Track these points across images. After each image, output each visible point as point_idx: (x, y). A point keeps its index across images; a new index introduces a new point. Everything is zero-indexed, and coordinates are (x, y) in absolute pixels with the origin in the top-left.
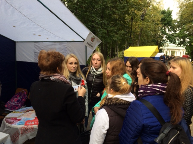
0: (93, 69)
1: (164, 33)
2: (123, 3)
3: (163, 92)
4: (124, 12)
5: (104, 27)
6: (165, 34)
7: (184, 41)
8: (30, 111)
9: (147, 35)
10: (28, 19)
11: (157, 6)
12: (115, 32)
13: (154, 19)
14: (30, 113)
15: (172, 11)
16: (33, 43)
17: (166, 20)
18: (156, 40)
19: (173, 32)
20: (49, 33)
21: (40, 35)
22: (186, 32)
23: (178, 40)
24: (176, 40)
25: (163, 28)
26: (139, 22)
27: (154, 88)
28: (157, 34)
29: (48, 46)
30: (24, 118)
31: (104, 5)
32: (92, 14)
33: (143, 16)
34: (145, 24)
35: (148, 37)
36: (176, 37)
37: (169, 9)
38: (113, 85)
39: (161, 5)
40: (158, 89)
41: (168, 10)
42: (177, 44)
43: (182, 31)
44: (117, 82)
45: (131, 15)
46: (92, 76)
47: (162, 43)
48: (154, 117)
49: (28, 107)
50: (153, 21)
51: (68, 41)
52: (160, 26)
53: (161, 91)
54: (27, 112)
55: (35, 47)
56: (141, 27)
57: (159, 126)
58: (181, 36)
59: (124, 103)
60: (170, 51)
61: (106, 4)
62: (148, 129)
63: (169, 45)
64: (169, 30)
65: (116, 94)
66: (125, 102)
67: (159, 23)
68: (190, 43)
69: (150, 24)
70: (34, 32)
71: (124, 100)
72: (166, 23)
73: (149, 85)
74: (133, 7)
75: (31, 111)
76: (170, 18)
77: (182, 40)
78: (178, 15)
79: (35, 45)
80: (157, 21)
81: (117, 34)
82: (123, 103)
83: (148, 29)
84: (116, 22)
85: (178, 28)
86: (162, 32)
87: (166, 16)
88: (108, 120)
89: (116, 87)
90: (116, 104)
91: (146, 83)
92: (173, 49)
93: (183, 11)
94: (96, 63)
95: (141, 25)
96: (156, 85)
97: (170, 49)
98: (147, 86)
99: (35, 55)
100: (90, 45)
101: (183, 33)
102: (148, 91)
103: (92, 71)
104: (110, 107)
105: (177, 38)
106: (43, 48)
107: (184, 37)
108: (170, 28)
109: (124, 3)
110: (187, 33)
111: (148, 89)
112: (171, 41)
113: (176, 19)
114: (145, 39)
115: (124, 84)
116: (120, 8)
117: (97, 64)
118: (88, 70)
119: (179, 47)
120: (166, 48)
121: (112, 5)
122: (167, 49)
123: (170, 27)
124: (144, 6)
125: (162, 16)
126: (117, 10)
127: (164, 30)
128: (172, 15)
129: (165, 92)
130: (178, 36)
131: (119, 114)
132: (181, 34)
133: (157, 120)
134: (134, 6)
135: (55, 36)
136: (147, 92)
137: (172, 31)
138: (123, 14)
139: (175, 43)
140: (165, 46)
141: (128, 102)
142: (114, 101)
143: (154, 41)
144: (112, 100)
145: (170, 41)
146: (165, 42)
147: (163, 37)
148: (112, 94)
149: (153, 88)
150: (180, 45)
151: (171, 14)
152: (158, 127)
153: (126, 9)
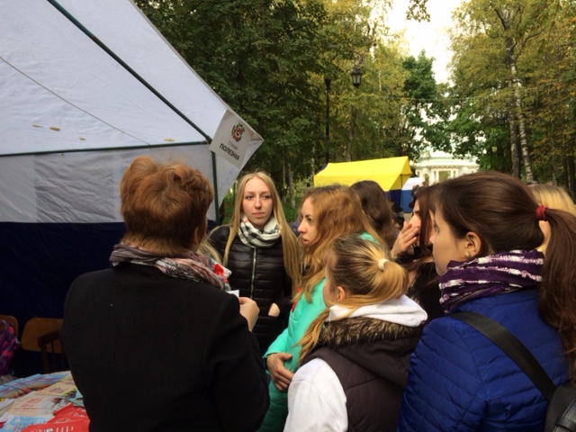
0: (247, 228)
1: (416, 121)
2: (298, 38)
3: (533, 277)
4: (303, 62)
5: (248, 108)
6: (420, 124)
7: (472, 141)
8: (33, 389)
9: (371, 130)
10: (15, 72)
11: (391, 47)
12: (281, 123)
13: (386, 82)
14: (36, 397)
15: (432, 60)
16: (33, 158)
17: (418, 85)
18: (397, 143)
19: (438, 119)
20: (88, 118)
21: (57, 127)
22: (476, 117)
23: (457, 140)
24: (451, 141)
25: (413, 108)
26: (347, 93)
27: (502, 269)
28: (396, 127)
29: (84, 163)
30: (15, 419)
31: (243, 43)
32: (209, 71)
33: (358, 72)
34: (362, 98)
35: (374, 135)
36: (450, 131)
37: (423, 53)
38: (346, 272)
39: (401, 45)
40: (516, 272)
41: (422, 58)
42: (454, 150)
43: (464, 114)
44: (357, 260)
45: (324, 72)
46: (248, 253)
47: (412, 150)
48: (518, 372)
49: (25, 376)
50: (384, 89)
51: (152, 144)
52: (405, 102)
53: (527, 277)
54: (21, 395)
55: (37, 171)
56: (353, 107)
57: (538, 403)
58: (462, 127)
59: (393, 332)
60: (435, 172)
61: (251, 41)
62: (503, 418)
63: (433, 154)
64: (428, 114)
65: (361, 304)
66: (396, 328)
67: (400, 94)
68: (488, 147)
69: (377, 97)
70: (36, 118)
71: (391, 323)
72: (419, 93)
73: (482, 260)
74: (329, 49)
75: (38, 392)
76: (427, 79)
77: (466, 139)
78: (450, 69)
79: (40, 164)
80: (395, 88)
81: (288, 128)
82: (388, 332)
83: (373, 110)
84: (282, 94)
85: (454, 107)
86: (411, 119)
87: (418, 74)
88: (344, 399)
89: (356, 277)
90: (364, 340)
91: (467, 254)
92: (445, 167)
93: (464, 58)
94: (260, 208)
95: (352, 100)
96: (505, 258)
97: (435, 167)
98: (476, 264)
99: (41, 196)
100: (229, 151)
101: (468, 120)
102: (480, 282)
103: (246, 233)
104: (344, 351)
105: (453, 135)
106: (65, 171)
107: (471, 130)
108: (431, 108)
109: (303, 37)
110: (478, 120)
111: (481, 275)
112: (437, 145)
113: (445, 82)
114: (365, 142)
115: (385, 264)
116: (292, 51)
117: (263, 210)
118: (228, 235)
119: (460, 160)
120: (424, 163)
121: (267, 42)
122: (426, 167)
123: (430, 105)
124: (359, 45)
125: (407, 74)
126: (284, 57)
127: (414, 115)
128: (432, 70)
129: (538, 278)
130: (455, 128)
131: (377, 376)
132: (463, 124)
133: (528, 382)
134: (331, 46)
135: (109, 128)
136: (478, 284)
137: (437, 115)
138: (302, 69)
139: (447, 149)
140: (422, 159)
141: (404, 326)
142: (356, 329)
143: (390, 147)
144: (348, 326)
145: (433, 144)
146: (422, 149)
147: (414, 134)
148: (344, 303)
149: (497, 268)
150: (461, 155)
151: (430, 67)
152: (534, 407)
153: (308, 54)
